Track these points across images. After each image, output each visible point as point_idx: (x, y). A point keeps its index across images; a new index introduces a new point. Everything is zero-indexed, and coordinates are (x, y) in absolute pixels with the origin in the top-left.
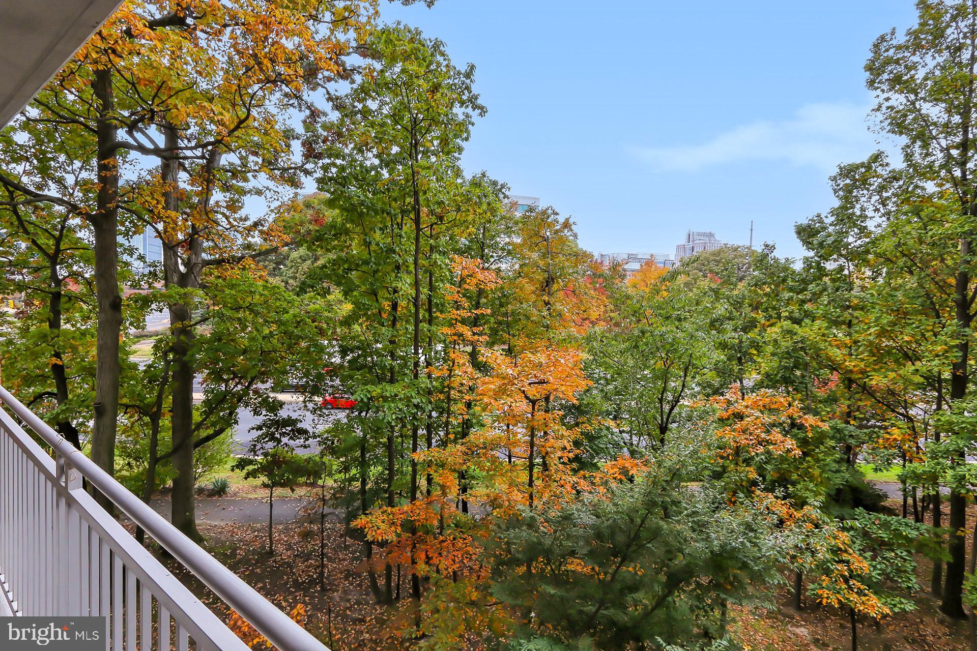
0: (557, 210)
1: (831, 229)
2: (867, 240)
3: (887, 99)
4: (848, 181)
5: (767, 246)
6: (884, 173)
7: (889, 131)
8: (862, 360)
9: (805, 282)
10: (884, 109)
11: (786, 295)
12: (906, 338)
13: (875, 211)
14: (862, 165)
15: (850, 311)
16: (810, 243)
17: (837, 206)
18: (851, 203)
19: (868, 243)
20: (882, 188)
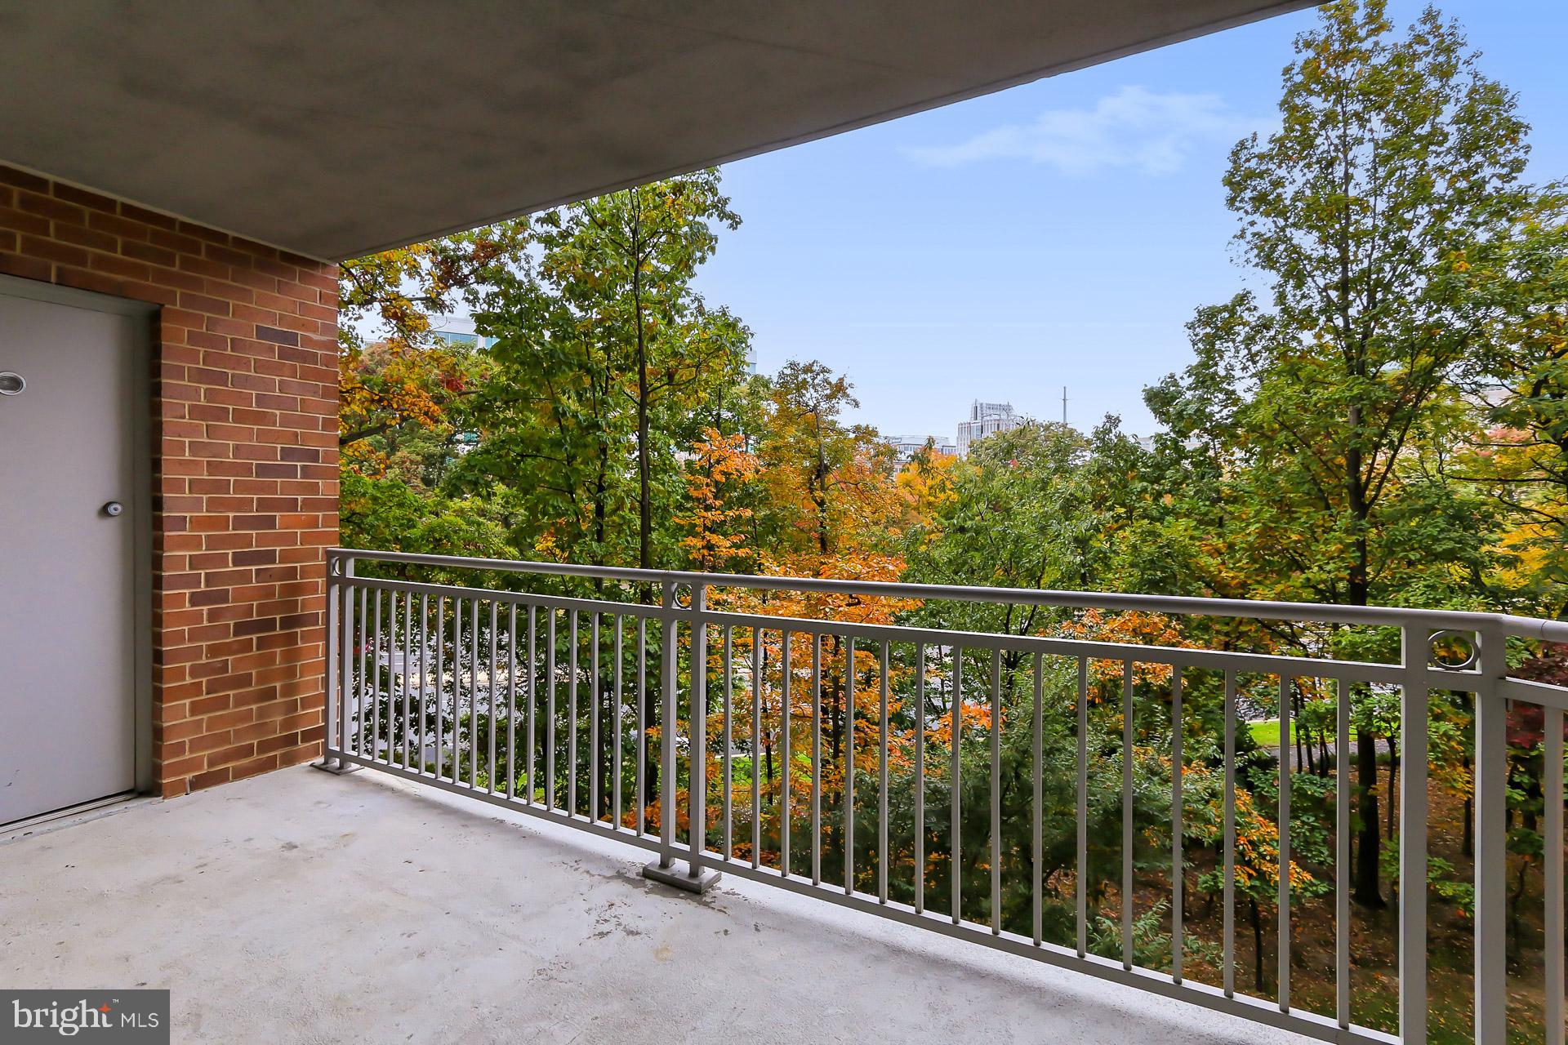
0: (828, 366)
1: (1189, 395)
2: (1235, 409)
3: (1252, 224)
4: (1208, 330)
5: (1109, 417)
6: (1251, 319)
7: (1257, 265)
8: (1242, 569)
9: (1159, 468)
10: (1249, 237)
11: (1139, 486)
12: (1294, 537)
13: (1243, 369)
14: (1225, 308)
15: (1222, 504)
16: (1164, 414)
17: (1194, 364)
18: (1213, 359)
19: (1237, 412)
20: (1249, 340)
